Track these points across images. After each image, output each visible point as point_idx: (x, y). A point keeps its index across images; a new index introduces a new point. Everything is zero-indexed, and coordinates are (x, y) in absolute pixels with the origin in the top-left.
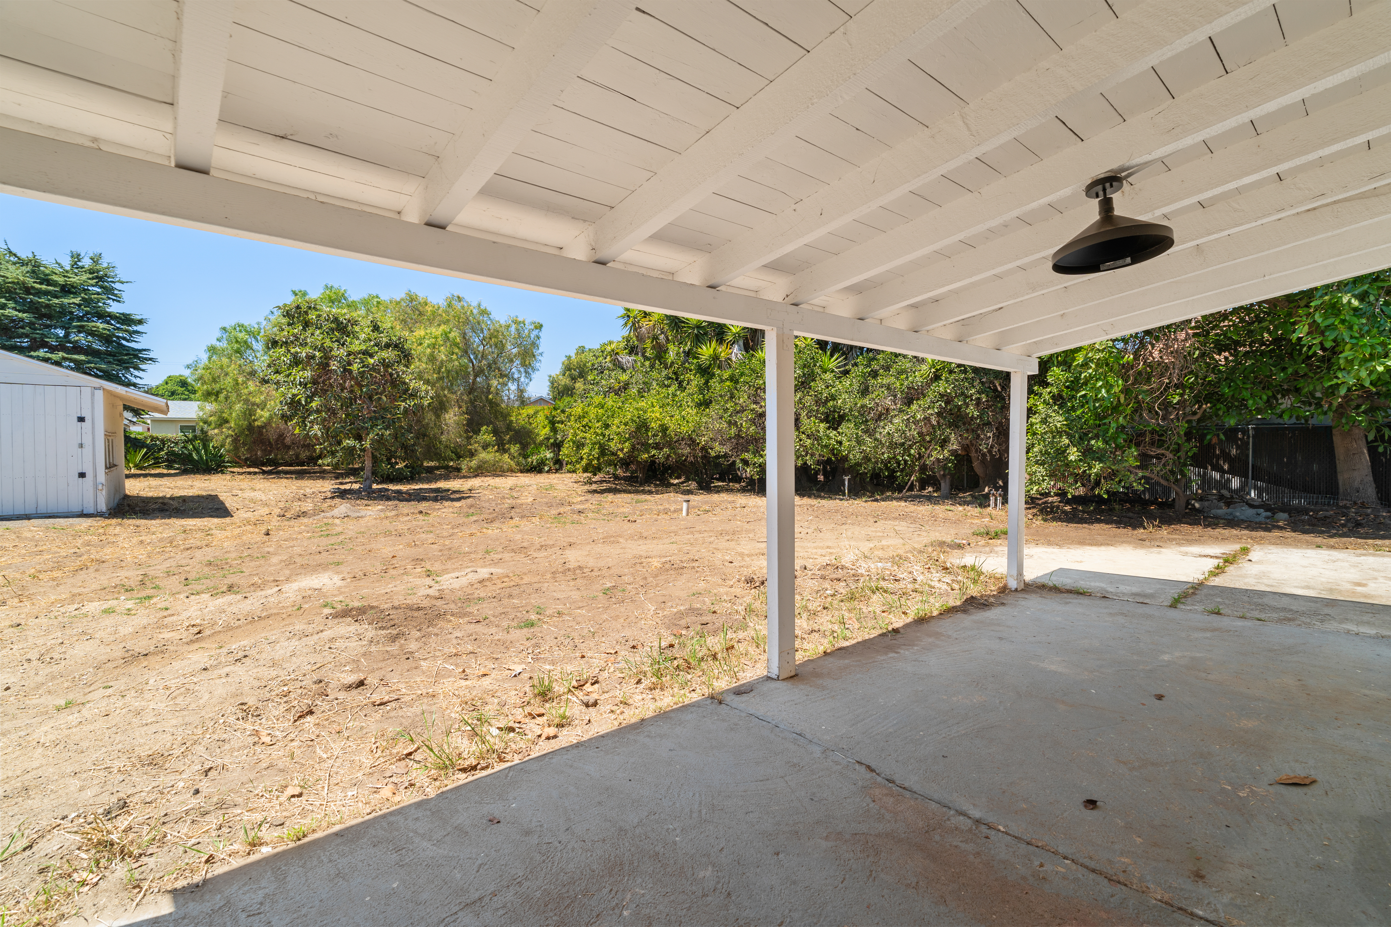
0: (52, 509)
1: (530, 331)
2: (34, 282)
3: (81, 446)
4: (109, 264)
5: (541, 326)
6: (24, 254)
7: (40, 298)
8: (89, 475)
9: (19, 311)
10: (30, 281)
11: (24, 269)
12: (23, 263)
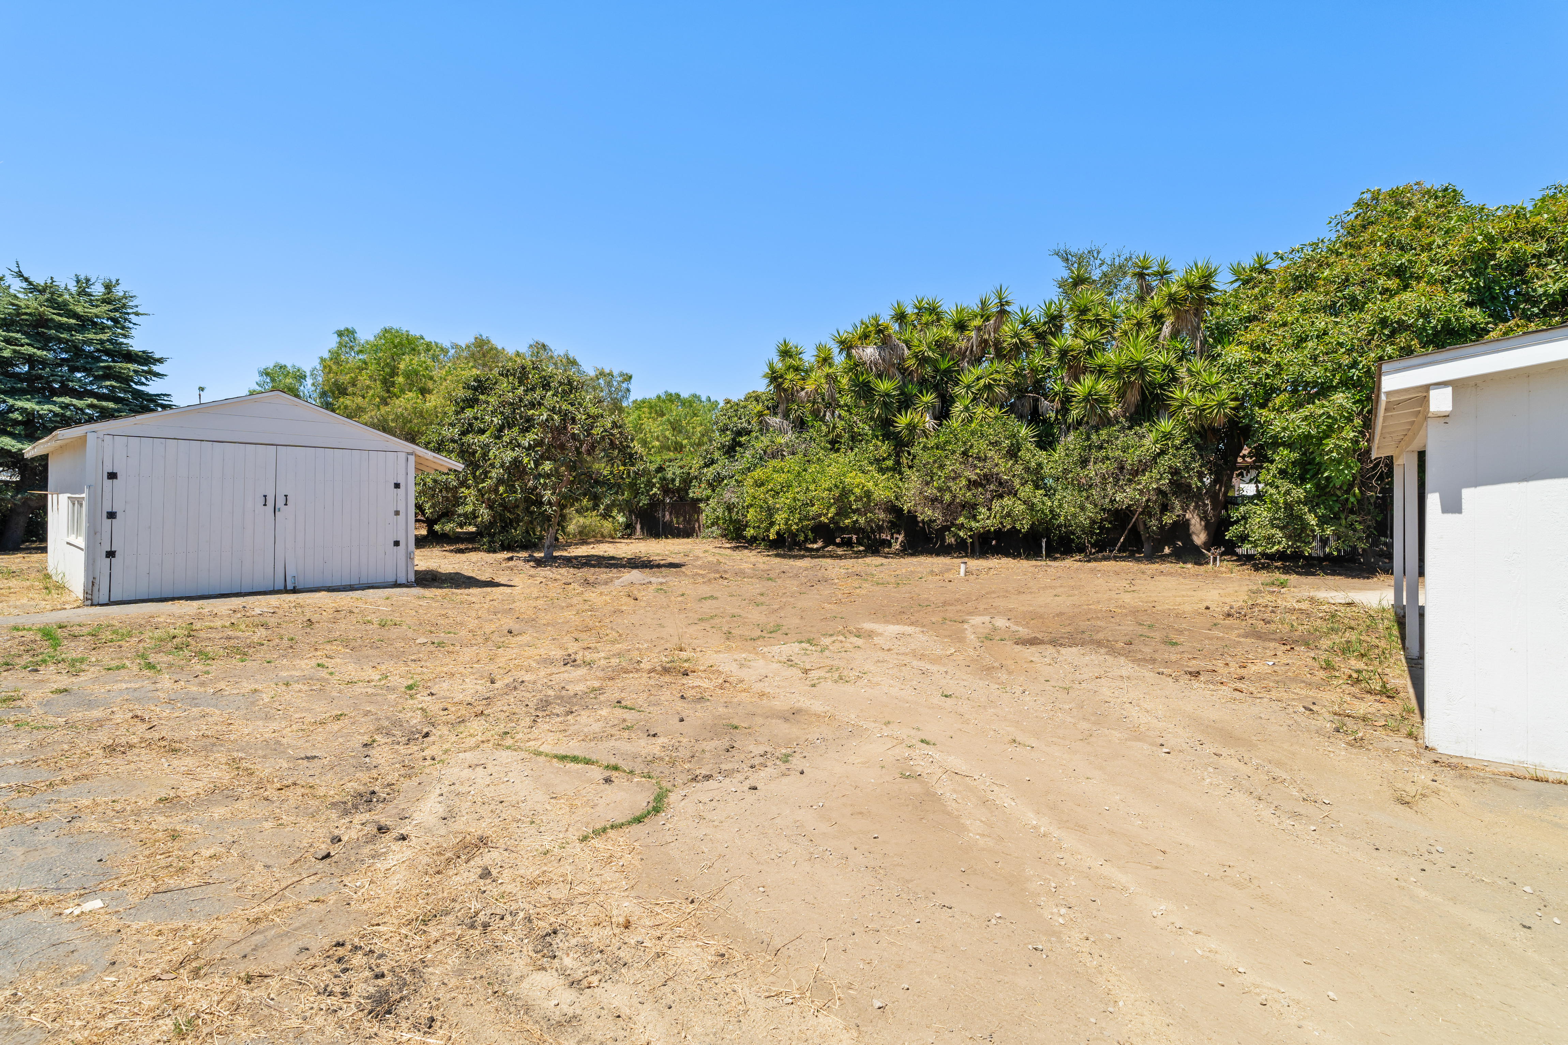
0: (372, 580)
1: (619, 383)
2: (54, 314)
3: (397, 513)
4: (125, 292)
5: (630, 377)
6: (39, 280)
7: (62, 333)
8: (403, 543)
9: (39, 349)
10: (49, 312)
11: (42, 298)
12: (42, 291)
